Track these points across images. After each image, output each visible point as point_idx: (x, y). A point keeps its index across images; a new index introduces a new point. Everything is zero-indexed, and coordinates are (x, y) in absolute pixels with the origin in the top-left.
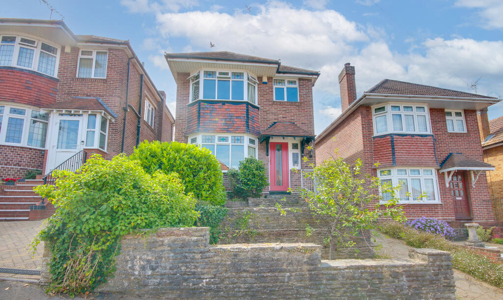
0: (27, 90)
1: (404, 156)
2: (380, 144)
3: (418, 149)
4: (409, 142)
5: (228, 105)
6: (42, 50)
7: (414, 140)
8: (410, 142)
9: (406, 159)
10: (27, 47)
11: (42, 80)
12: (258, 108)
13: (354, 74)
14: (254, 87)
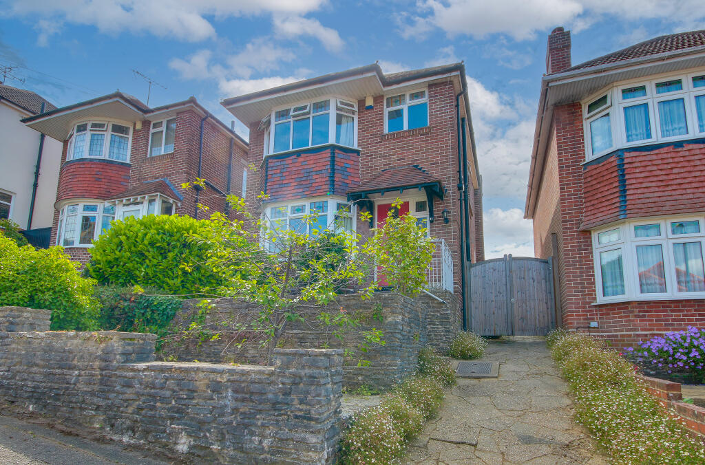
0: (97, 183)
1: (651, 195)
2: (595, 177)
3: (693, 174)
4: (666, 161)
5: (306, 155)
6: (113, 133)
7: (681, 154)
8: (671, 161)
9: (657, 199)
10: (98, 133)
11: (113, 168)
12: (357, 152)
13: (568, 47)
14: (353, 118)
